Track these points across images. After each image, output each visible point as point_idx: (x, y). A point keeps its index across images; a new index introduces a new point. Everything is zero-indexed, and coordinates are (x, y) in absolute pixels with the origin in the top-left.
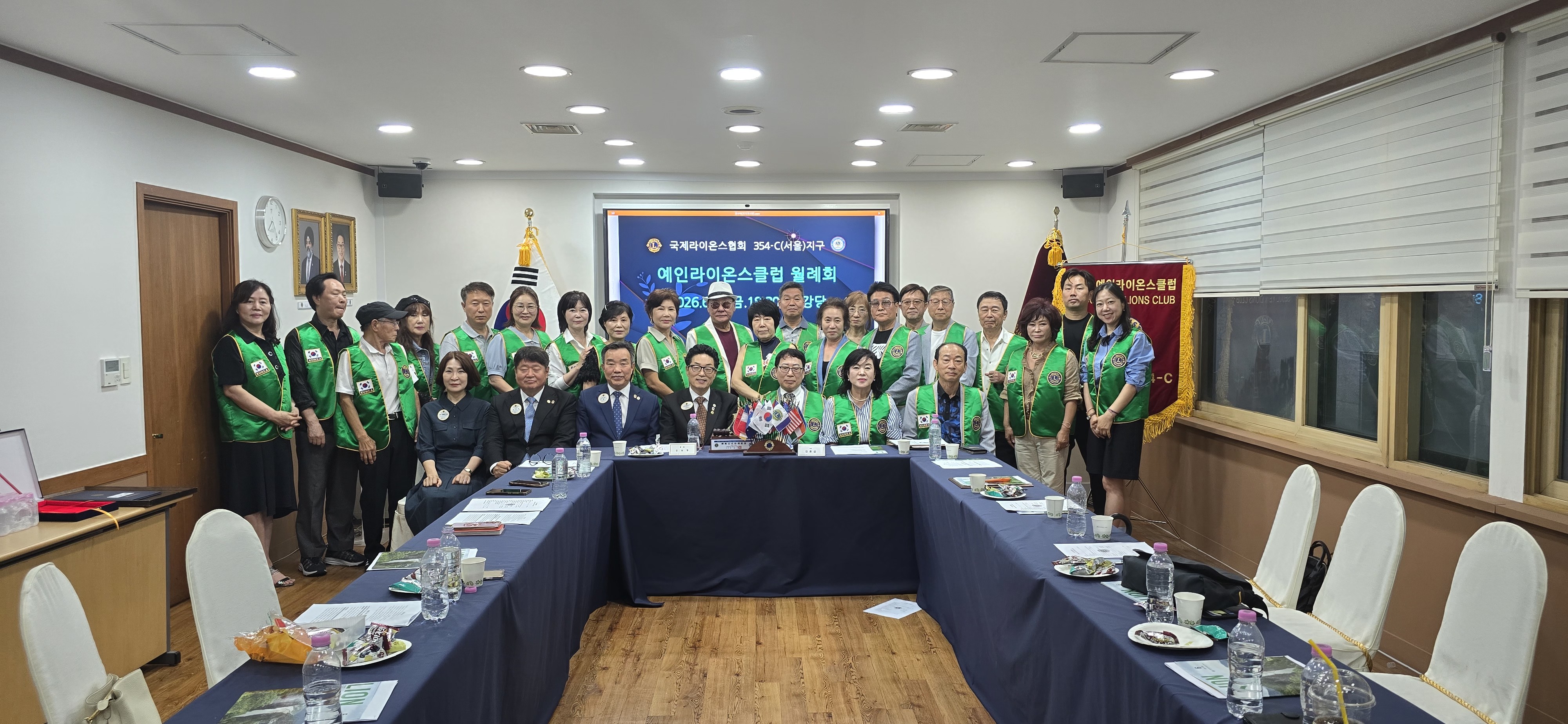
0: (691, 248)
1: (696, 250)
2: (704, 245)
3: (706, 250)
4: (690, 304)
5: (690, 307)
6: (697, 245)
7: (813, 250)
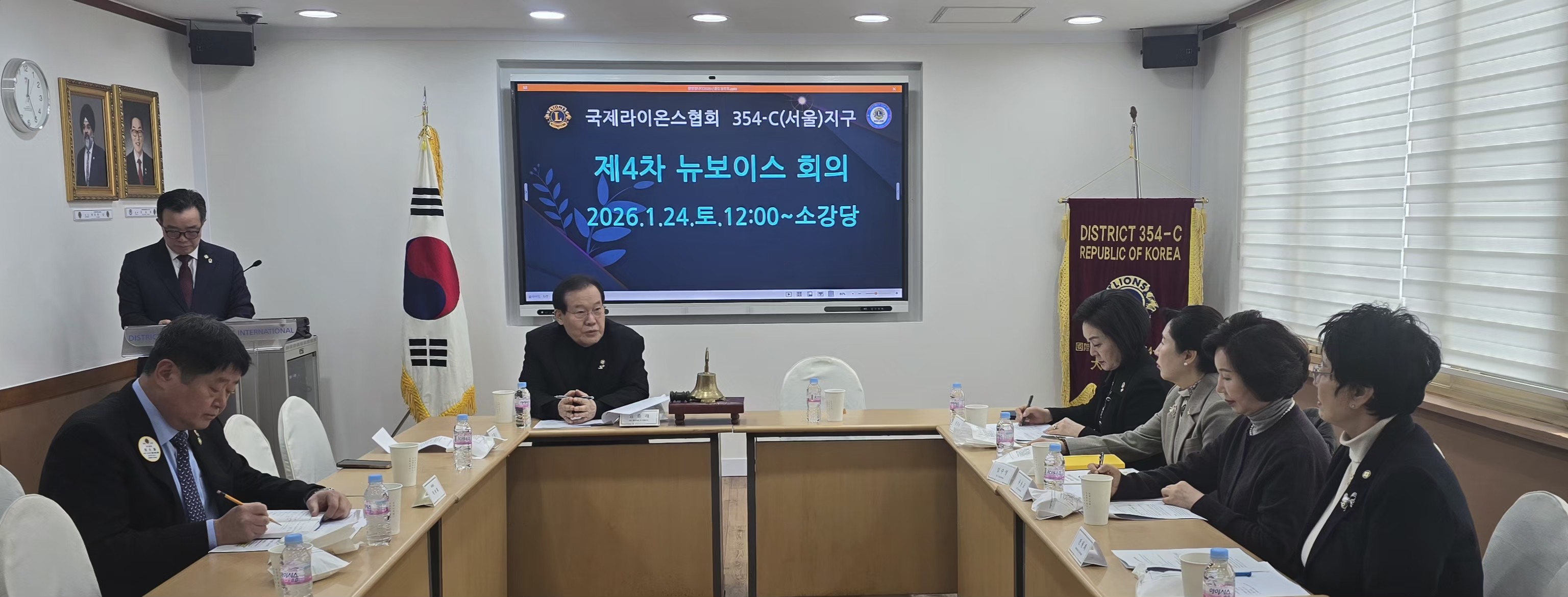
0: (623, 121)
1: (633, 125)
2: (645, 117)
3: (650, 125)
4: (624, 219)
5: (623, 224)
6: (633, 117)
7: (837, 126)
